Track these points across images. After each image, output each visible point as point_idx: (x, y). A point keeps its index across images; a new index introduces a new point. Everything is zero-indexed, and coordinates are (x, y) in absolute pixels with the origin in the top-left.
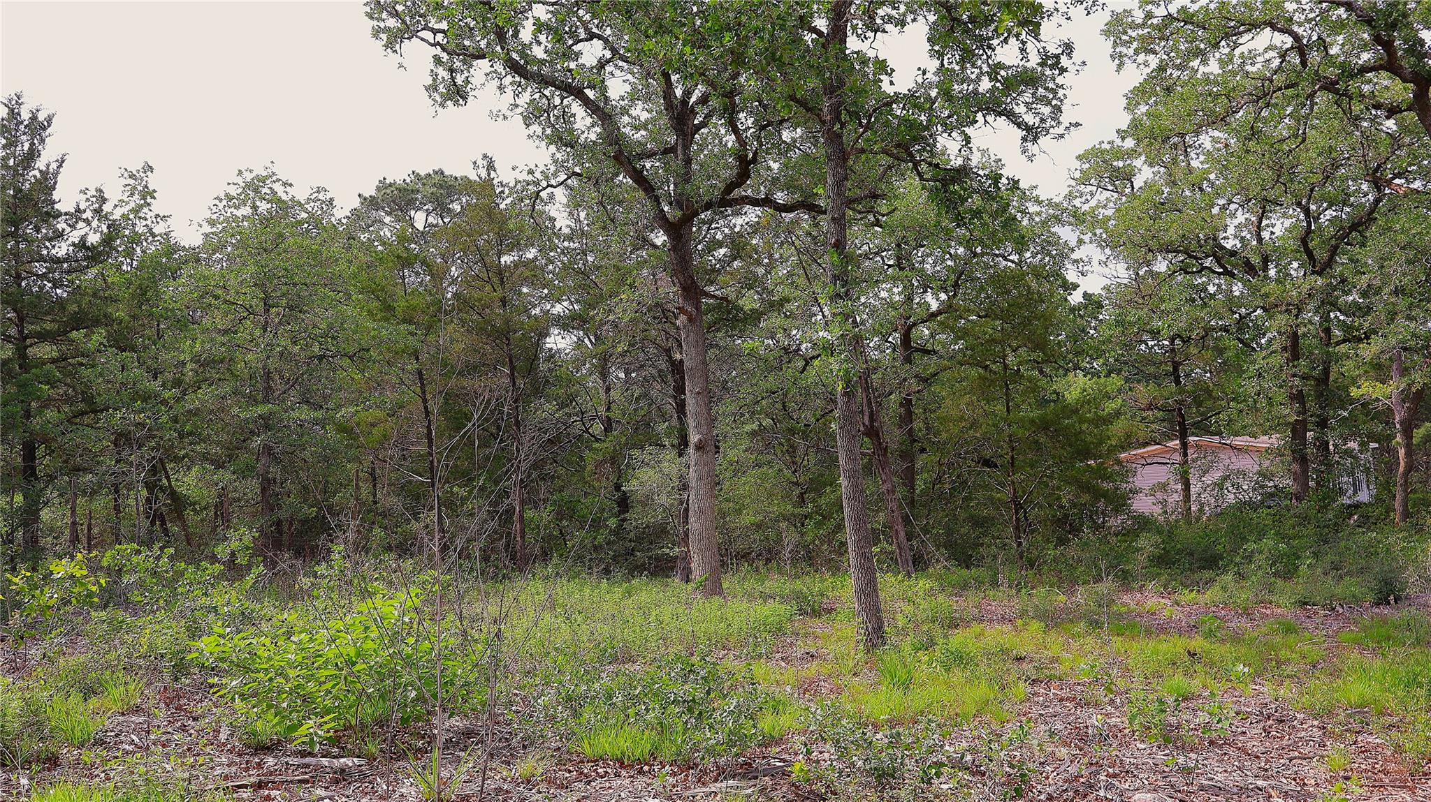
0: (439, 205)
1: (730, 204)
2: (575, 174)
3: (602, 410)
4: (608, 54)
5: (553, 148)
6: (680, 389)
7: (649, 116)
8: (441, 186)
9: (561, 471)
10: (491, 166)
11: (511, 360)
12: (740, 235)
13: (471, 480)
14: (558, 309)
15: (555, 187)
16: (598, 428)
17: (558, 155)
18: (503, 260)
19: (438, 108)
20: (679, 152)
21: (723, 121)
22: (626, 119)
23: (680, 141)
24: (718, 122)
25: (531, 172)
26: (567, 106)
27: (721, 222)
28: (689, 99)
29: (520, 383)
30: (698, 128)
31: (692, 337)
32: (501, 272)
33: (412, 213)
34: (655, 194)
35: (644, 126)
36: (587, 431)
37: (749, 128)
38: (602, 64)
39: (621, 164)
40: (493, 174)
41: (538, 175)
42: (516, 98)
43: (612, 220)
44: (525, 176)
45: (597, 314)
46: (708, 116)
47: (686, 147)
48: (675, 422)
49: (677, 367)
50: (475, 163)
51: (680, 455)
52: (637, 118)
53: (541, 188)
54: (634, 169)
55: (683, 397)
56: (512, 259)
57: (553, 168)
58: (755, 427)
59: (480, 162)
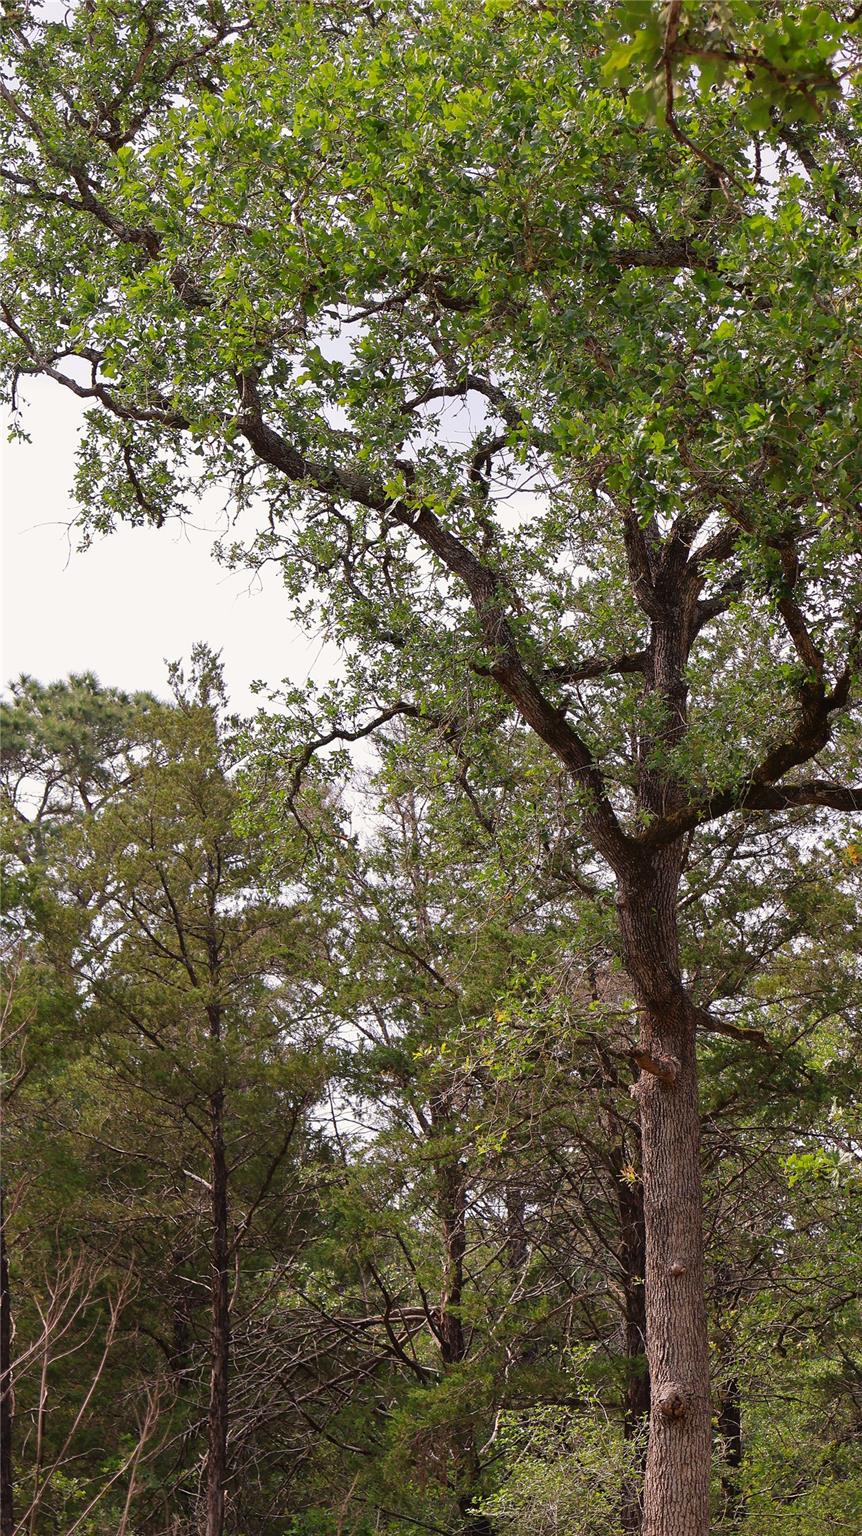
0: (78, 761)
1: (776, 801)
2: (401, 707)
3: (440, 1302)
4: (499, 427)
5: (352, 645)
6: (634, 1260)
7: (594, 575)
8: (86, 718)
9: (326, 1450)
10: (211, 679)
11: (219, 1158)
12: (810, 874)
13: (96, 1459)
14: (348, 1036)
15: (351, 738)
16: (426, 1347)
17: (365, 661)
18: (220, 907)
19: (91, 528)
20: (657, 668)
21: (765, 600)
22: (537, 581)
23: (660, 640)
24: (758, 604)
25: (296, 698)
26: (396, 546)
27: (762, 839)
28: (689, 540)
29: (239, 1215)
30: (709, 611)
31: (668, 1131)
32: (214, 935)
33: (13, 778)
34: (592, 767)
35: (577, 600)
36: (397, 1350)
37: (829, 619)
38: (483, 452)
39: (513, 691)
40: (214, 699)
41: (313, 707)
42: (276, 519)
43: (489, 826)
44: (279, 708)
45: (438, 1057)
46: (735, 585)
47: (676, 658)
48: (619, 1342)
49: (630, 1201)
50: (174, 668)
51: (628, 1433)
52: (563, 579)
53: (317, 738)
54: (545, 705)
55: (637, 1281)
56: (242, 904)
57: (349, 692)
58: (834, 1366)
59: (187, 668)
